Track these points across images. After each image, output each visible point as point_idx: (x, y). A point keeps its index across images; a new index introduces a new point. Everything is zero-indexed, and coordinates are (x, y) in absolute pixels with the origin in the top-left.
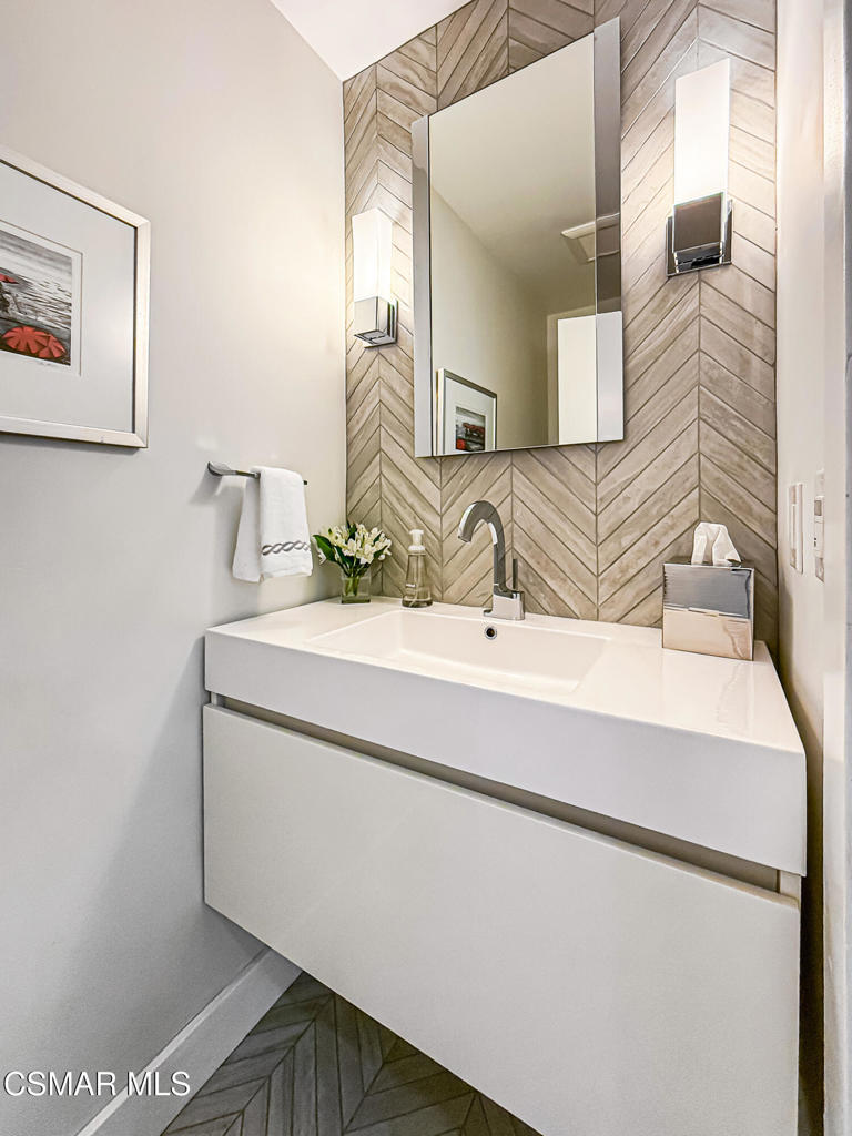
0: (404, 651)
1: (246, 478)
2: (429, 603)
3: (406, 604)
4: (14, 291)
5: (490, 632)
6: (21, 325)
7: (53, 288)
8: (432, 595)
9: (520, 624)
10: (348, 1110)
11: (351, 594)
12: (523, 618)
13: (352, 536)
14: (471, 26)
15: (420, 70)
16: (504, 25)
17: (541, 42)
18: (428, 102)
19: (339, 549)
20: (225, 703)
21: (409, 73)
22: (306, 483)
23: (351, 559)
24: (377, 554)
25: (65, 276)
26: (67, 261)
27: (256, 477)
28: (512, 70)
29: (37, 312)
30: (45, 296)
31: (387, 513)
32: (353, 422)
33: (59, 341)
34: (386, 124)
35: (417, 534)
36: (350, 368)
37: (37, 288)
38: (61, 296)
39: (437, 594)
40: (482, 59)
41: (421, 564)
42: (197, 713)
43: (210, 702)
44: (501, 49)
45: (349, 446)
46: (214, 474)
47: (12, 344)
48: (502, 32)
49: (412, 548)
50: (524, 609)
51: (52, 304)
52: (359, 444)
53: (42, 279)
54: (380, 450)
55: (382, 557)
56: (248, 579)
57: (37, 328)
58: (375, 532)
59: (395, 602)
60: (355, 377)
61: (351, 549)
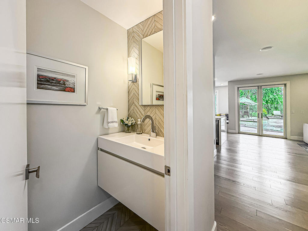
0: (135, 142)
1: (105, 110)
2: (141, 133)
3: (137, 133)
4: (66, 82)
5: (149, 140)
6: (67, 87)
7: (72, 81)
8: (142, 132)
9: (155, 138)
10: (122, 224)
11: (127, 131)
12: (156, 137)
13: (127, 120)
14: (149, 22)
15: (141, 30)
16: (154, 23)
17: (160, 27)
18: (142, 36)
19: (124, 122)
20: (102, 150)
21: (138, 30)
22: (117, 110)
23: (127, 124)
24: (132, 123)
25: (74, 79)
26: (74, 76)
27: (107, 109)
28: (155, 32)
29: (70, 85)
30: (71, 82)
31: (135, 115)
32: (129, 97)
33: (73, 89)
34: (135, 39)
35: (139, 120)
36: (129, 86)
37: (70, 81)
38: (74, 82)
39: (144, 132)
40: (150, 29)
41: (140, 126)
42: (96, 152)
43: (99, 149)
44: (153, 28)
45: (128, 101)
46: (100, 109)
47: (66, 91)
48: (154, 25)
49: (138, 123)
50: (156, 135)
51: (72, 84)
52: (130, 101)
53: (70, 79)
54: (134, 103)
55: (133, 124)
56: (106, 128)
57: (70, 87)
58: (132, 119)
59: (135, 133)
60: (130, 87)
61: (127, 122)
